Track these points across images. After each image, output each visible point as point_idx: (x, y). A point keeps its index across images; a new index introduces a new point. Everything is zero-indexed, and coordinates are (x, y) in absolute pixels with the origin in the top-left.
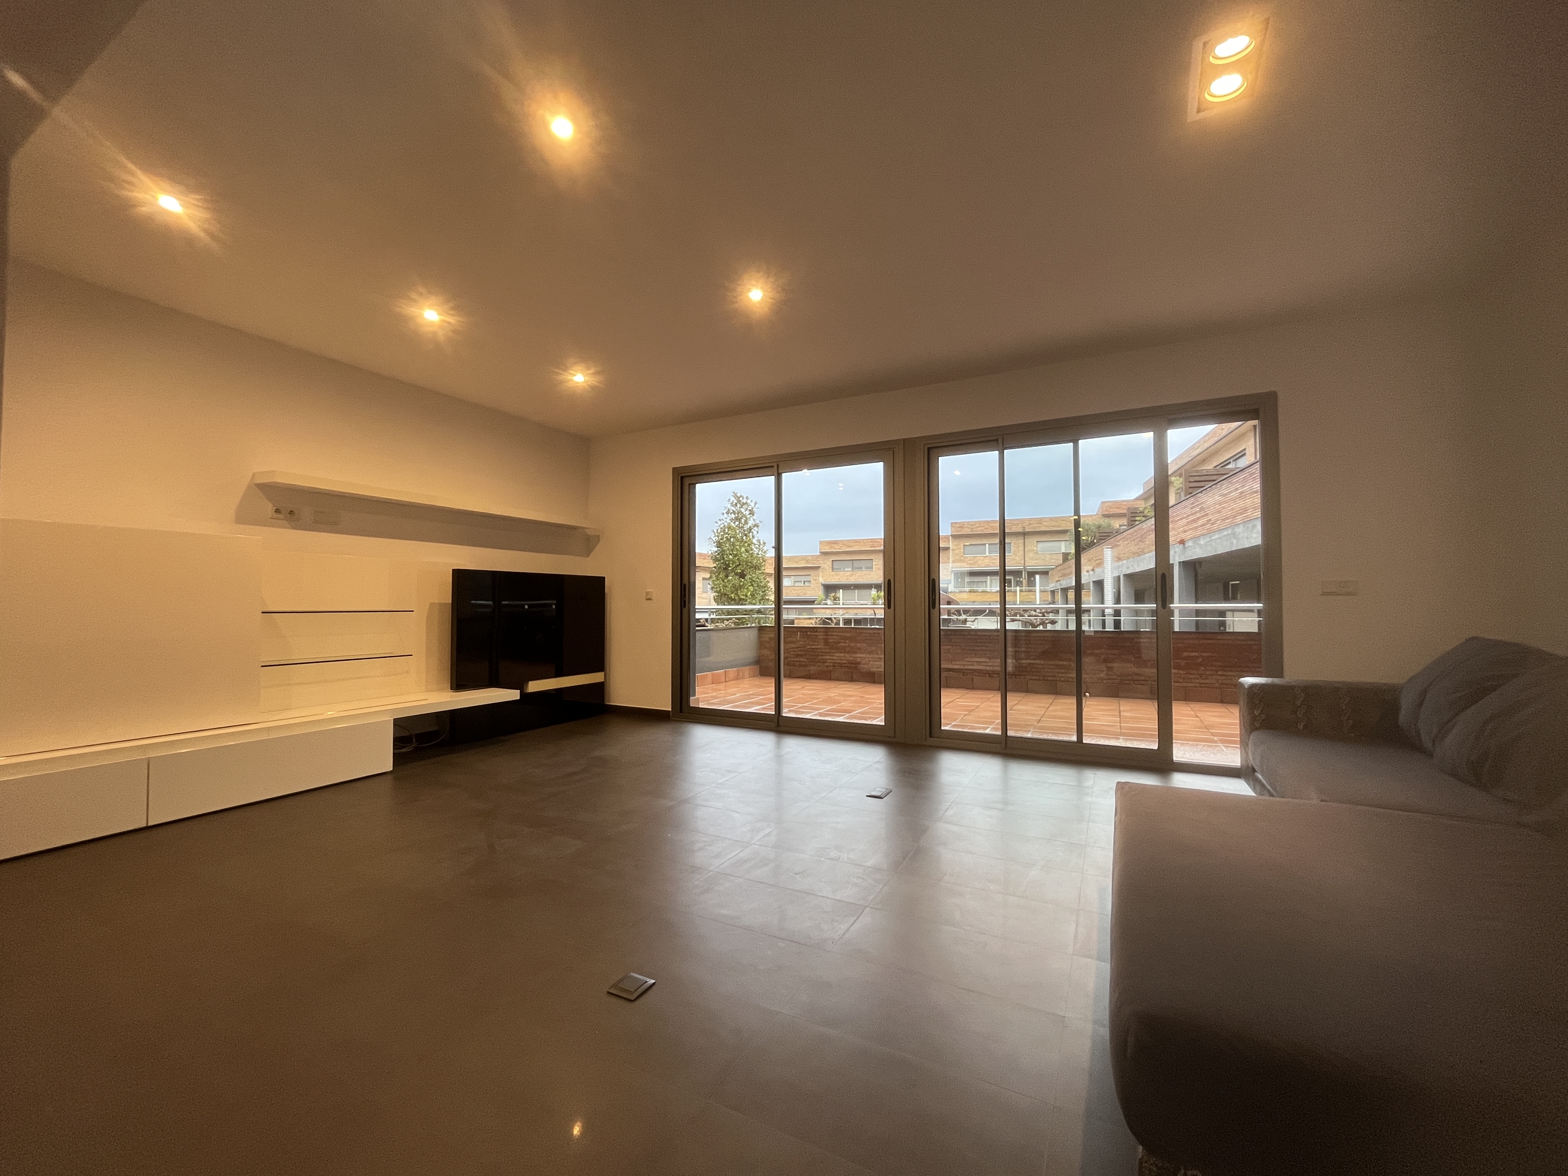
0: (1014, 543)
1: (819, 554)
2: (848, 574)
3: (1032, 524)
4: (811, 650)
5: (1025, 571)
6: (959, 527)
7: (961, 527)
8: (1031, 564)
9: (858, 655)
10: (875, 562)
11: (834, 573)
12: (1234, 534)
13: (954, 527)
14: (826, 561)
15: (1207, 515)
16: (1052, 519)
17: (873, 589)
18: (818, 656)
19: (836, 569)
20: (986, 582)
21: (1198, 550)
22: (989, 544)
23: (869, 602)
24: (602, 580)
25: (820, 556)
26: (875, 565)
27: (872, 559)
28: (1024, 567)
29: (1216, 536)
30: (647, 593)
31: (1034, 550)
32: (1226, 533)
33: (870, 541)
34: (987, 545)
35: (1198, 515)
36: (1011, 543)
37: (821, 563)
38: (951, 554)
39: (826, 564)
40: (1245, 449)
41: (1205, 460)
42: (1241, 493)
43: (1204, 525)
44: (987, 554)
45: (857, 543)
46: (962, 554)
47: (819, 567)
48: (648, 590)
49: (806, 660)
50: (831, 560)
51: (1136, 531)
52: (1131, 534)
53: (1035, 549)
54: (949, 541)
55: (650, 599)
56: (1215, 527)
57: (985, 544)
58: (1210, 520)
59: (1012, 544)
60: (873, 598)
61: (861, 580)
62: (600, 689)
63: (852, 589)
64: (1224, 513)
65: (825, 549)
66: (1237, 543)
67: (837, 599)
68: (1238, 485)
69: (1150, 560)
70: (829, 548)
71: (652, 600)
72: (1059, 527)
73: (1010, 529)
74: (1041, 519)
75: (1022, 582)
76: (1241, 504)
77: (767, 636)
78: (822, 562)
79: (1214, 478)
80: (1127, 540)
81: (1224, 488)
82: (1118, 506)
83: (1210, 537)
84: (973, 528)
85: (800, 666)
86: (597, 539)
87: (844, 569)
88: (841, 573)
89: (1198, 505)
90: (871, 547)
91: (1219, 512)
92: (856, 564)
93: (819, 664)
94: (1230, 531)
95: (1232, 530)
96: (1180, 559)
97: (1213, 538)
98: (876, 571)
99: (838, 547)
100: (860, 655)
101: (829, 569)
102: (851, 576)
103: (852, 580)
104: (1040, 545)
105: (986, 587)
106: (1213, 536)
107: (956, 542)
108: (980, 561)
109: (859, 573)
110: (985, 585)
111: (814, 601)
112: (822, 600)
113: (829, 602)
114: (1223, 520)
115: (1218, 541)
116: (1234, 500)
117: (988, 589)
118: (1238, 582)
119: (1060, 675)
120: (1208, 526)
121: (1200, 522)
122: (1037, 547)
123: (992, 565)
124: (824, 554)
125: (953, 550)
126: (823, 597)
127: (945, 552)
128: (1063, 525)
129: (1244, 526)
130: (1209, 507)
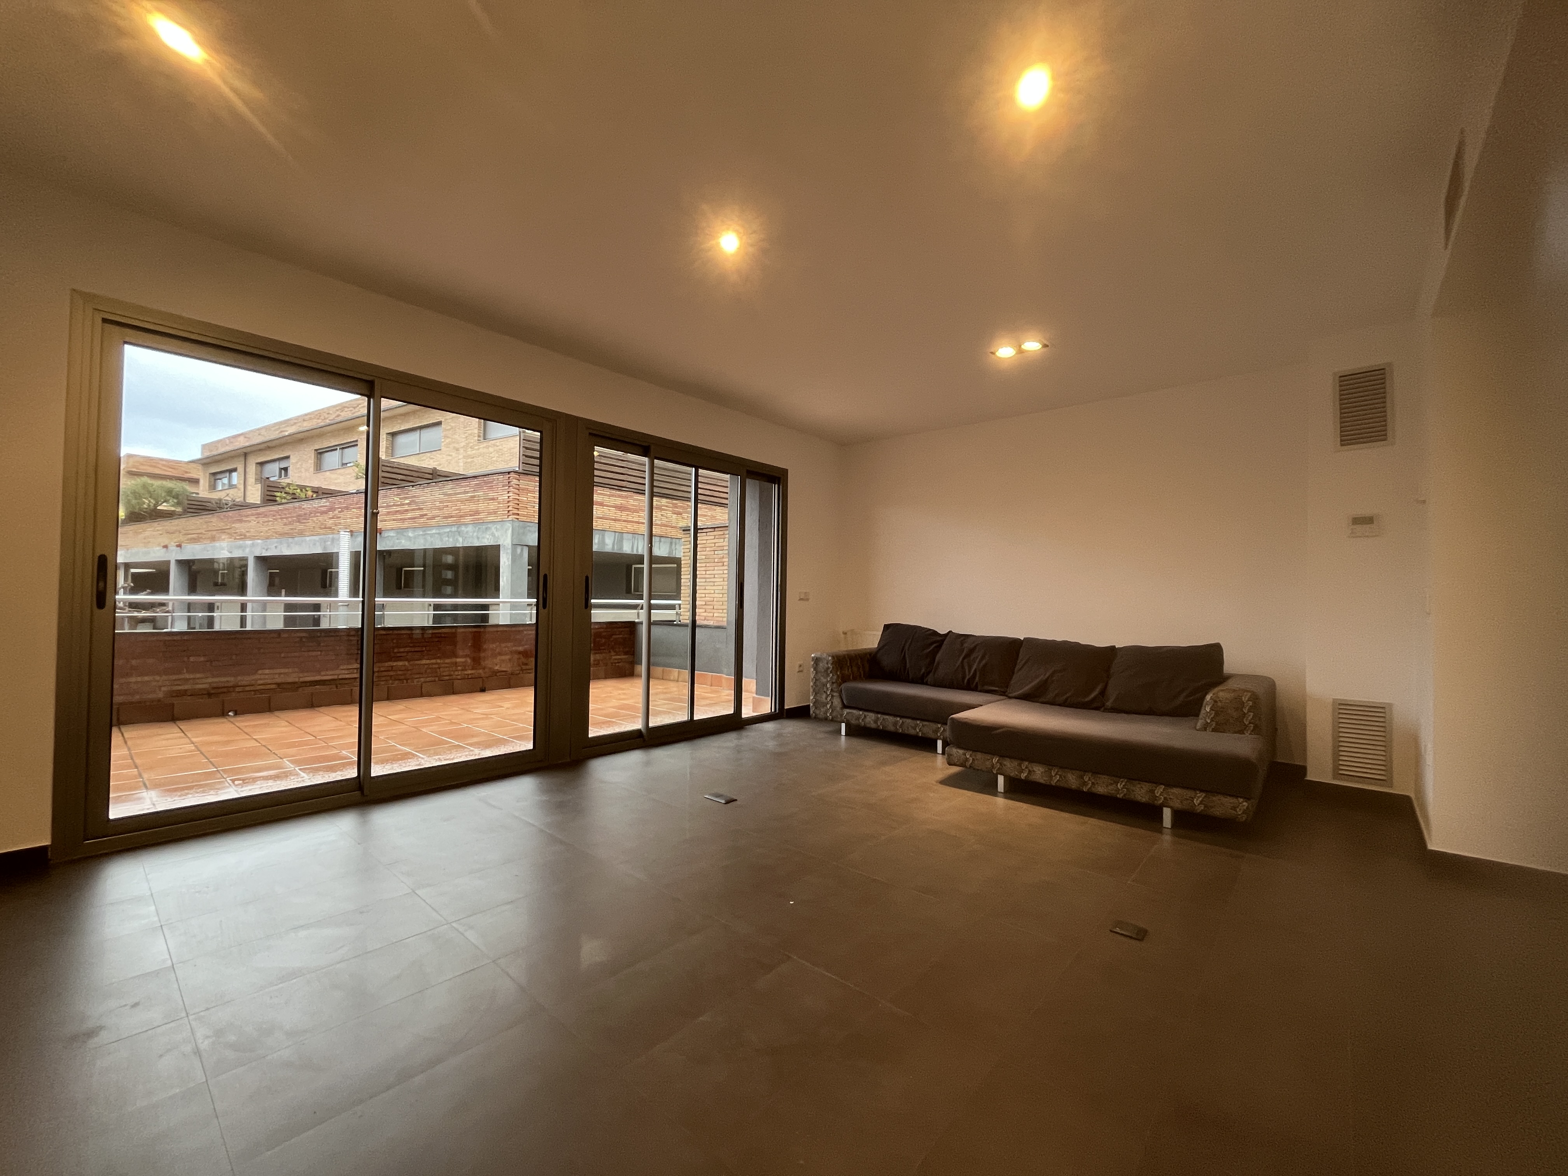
15: (422, 509)
21: (402, 541)
29: (434, 531)
32: (448, 530)
35: (406, 507)
42: (472, 496)
43: (414, 518)
56: (433, 522)
58: (426, 515)
64: (446, 512)
66: (464, 540)
68: (467, 489)
76: (471, 506)
81: (449, 488)
82: (154, 464)
83: (425, 531)
89: (406, 498)
91: (439, 509)
94: (454, 529)
95: (458, 528)
97: (429, 532)
106: (429, 530)
114: (445, 517)
115: (437, 536)
120: (422, 520)
121: (409, 515)
130: (424, 502)
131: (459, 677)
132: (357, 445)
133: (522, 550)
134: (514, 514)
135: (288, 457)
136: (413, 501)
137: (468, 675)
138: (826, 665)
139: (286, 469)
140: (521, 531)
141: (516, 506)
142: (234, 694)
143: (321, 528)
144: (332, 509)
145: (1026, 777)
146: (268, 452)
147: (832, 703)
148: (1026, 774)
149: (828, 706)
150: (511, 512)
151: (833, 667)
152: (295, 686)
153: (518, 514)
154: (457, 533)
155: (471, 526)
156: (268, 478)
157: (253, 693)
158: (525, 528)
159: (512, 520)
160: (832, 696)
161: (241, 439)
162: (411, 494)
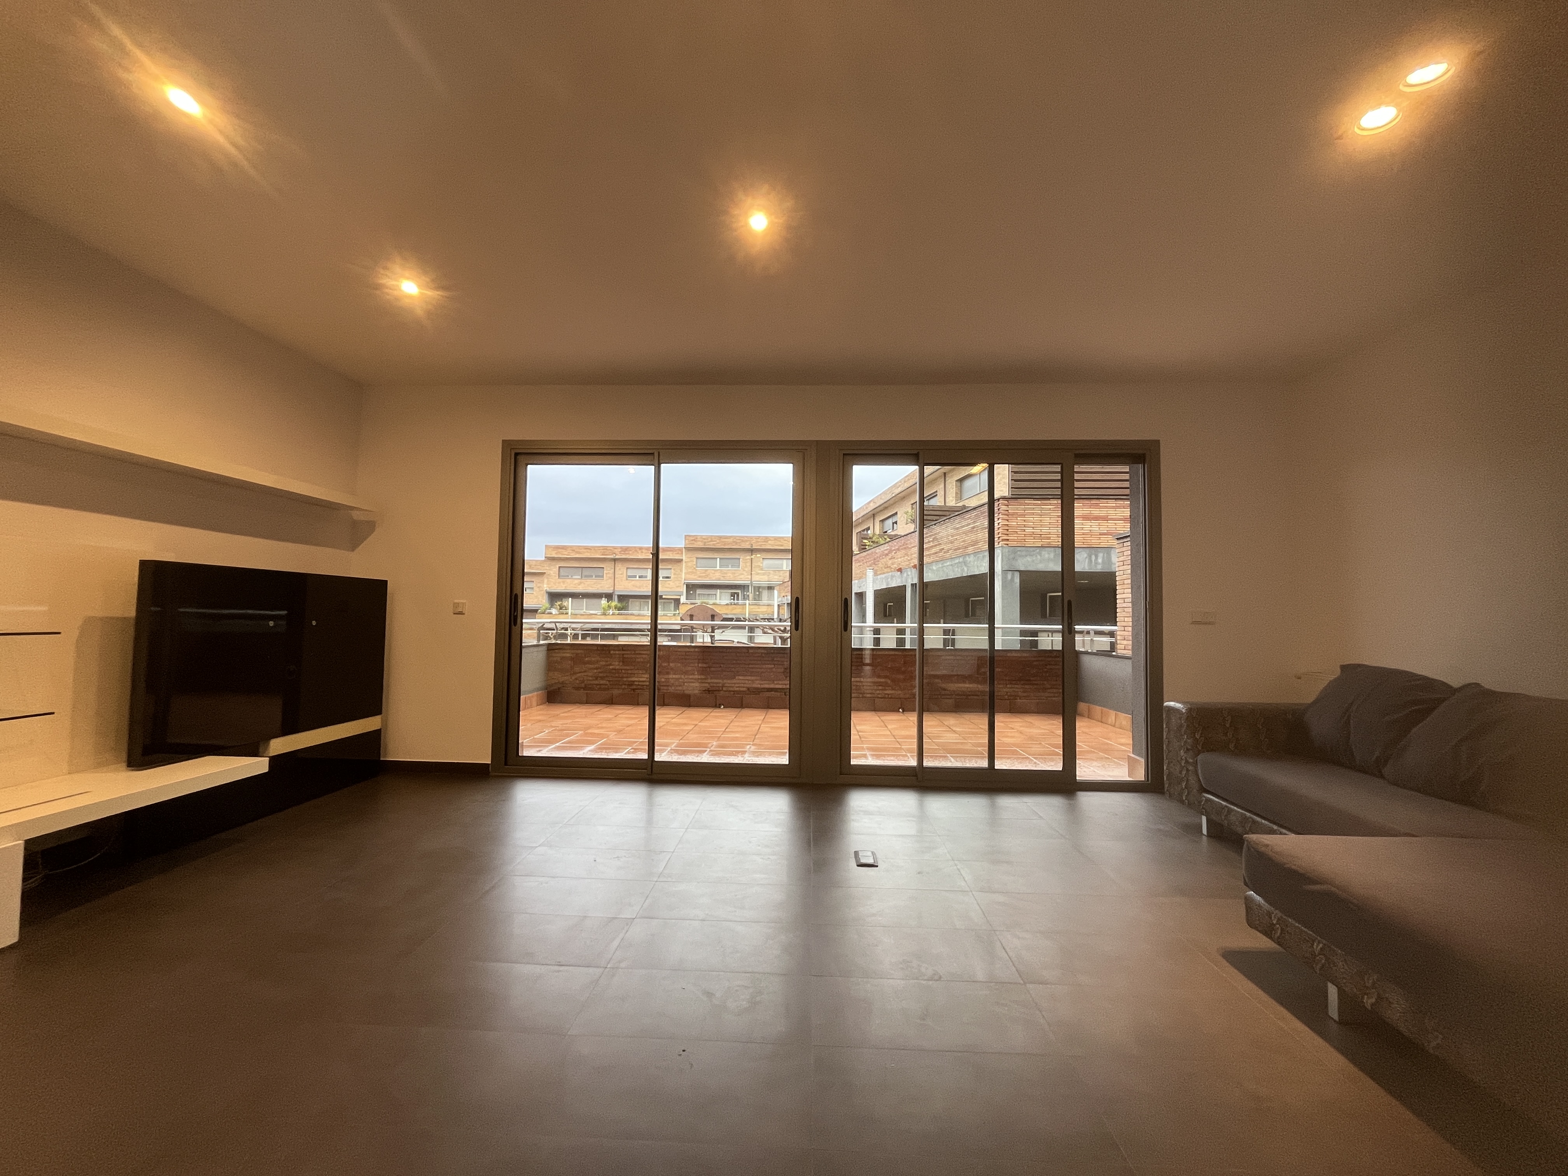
0: (743, 559)
1: (544, 559)
2: (576, 581)
3: (758, 542)
4: (614, 671)
5: (752, 585)
6: (692, 540)
7: (694, 540)
8: (757, 579)
9: (671, 676)
10: (607, 570)
11: (561, 580)
12: (965, 563)
13: (688, 539)
14: (552, 567)
15: (940, 544)
16: (776, 539)
17: (603, 599)
18: (622, 677)
19: (563, 576)
20: (716, 594)
21: (930, 574)
22: (720, 559)
23: (599, 612)
24: (382, 585)
25: (544, 561)
26: (606, 574)
27: (603, 568)
28: (751, 581)
29: (948, 564)
30: (456, 605)
31: (759, 566)
32: (957, 561)
33: (601, 548)
34: (718, 559)
35: (935, 543)
36: (739, 559)
37: (546, 569)
38: (684, 566)
39: (553, 570)
40: (937, 491)
41: (904, 497)
42: (973, 528)
43: (936, 553)
44: (718, 568)
45: (588, 550)
46: (695, 566)
47: (543, 574)
48: (456, 601)
49: (608, 683)
50: (558, 566)
51: (868, 555)
52: (864, 557)
53: (761, 565)
54: (682, 553)
55: (461, 613)
56: (947, 555)
57: (717, 558)
58: (943, 549)
59: (741, 560)
60: (603, 608)
61: (591, 589)
62: (374, 739)
63: (581, 598)
64: (956, 544)
65: (551, 555)
66: (968, 570)
67: (564, 609)
68: (969, 521)
69: (882, 581)
70: (556, 553)
71: (464, 614)
72: (782, 546)
73: (740, 545)
74: (767, 538)
75: (748, 596)
76: (973, 537)
77: (557, 655)
78: (548, 568)
79: (948, 513)
80: (859, 562)
81: (957, 522)
83: (942, 564)
84: (705, 542)
85: (600, 689)
86: (370, 526)
87: (572, 576)
88: (568, 581)
89: (931, 536)
90: (603, 555)
91: (952, 543)
92: (586, 572)
93: (623, 686)
94: (961, 560)
96: (913, 581)
97: (945, 565)
98: (608, 579)
99: (566, 553)
100: (674, 676)
101: (555, 576)
102: (579, 585)
103: (580, 589)
104: (766, 562)
105: (716, 599)
106: (945, 563)
107: (690, 554)
108: (711, 574)
109: (589, 582)
110: (714, 598)
111: (538, 610)
112: (546, 609)
113: (554, 611)
114: (956, 550)
115: (950, 567)
116: (965, 533)
117: (718, 601)
118: (929, 602)
119: (878, 692)
120: (941, 554)
121: (933, 551)
122: (762, 563)
123: (722, 578)
124: (553, 559)
125: (685, 562)
126: (548, 605)
127: (679, 564)
128: (785, 545)
129: (975, 556)
130: (942, 537)
131: (880, 696)
132: (937, 495)
133: (1013, 575)
134: (1003, 540)
135: (896, 513)
136: (934, 539)
137: (888, 694)
138: (1179, 721)
139: (896, 523)
140: (1012, 556)
141: (1006, 532)
142: (722, 692)
143: (885, 568)
144: (890, 551)
145: (1372, 1005)
146: (886, 511)
147: (1188, 780)
148: (1374, 1000)
149: (1184, 784)
150: (1001, 538)
151: (1188, 726)
152: (758, 691)
153: (1008, 540)
154: (963, 564)
155: (972, 555)
156: (886, 532)
157: (733, 693)
158: (1015, 553)
159: (1002, 546)
160: (1188, 770)
161: (872, 504)
162: (934, 532)
